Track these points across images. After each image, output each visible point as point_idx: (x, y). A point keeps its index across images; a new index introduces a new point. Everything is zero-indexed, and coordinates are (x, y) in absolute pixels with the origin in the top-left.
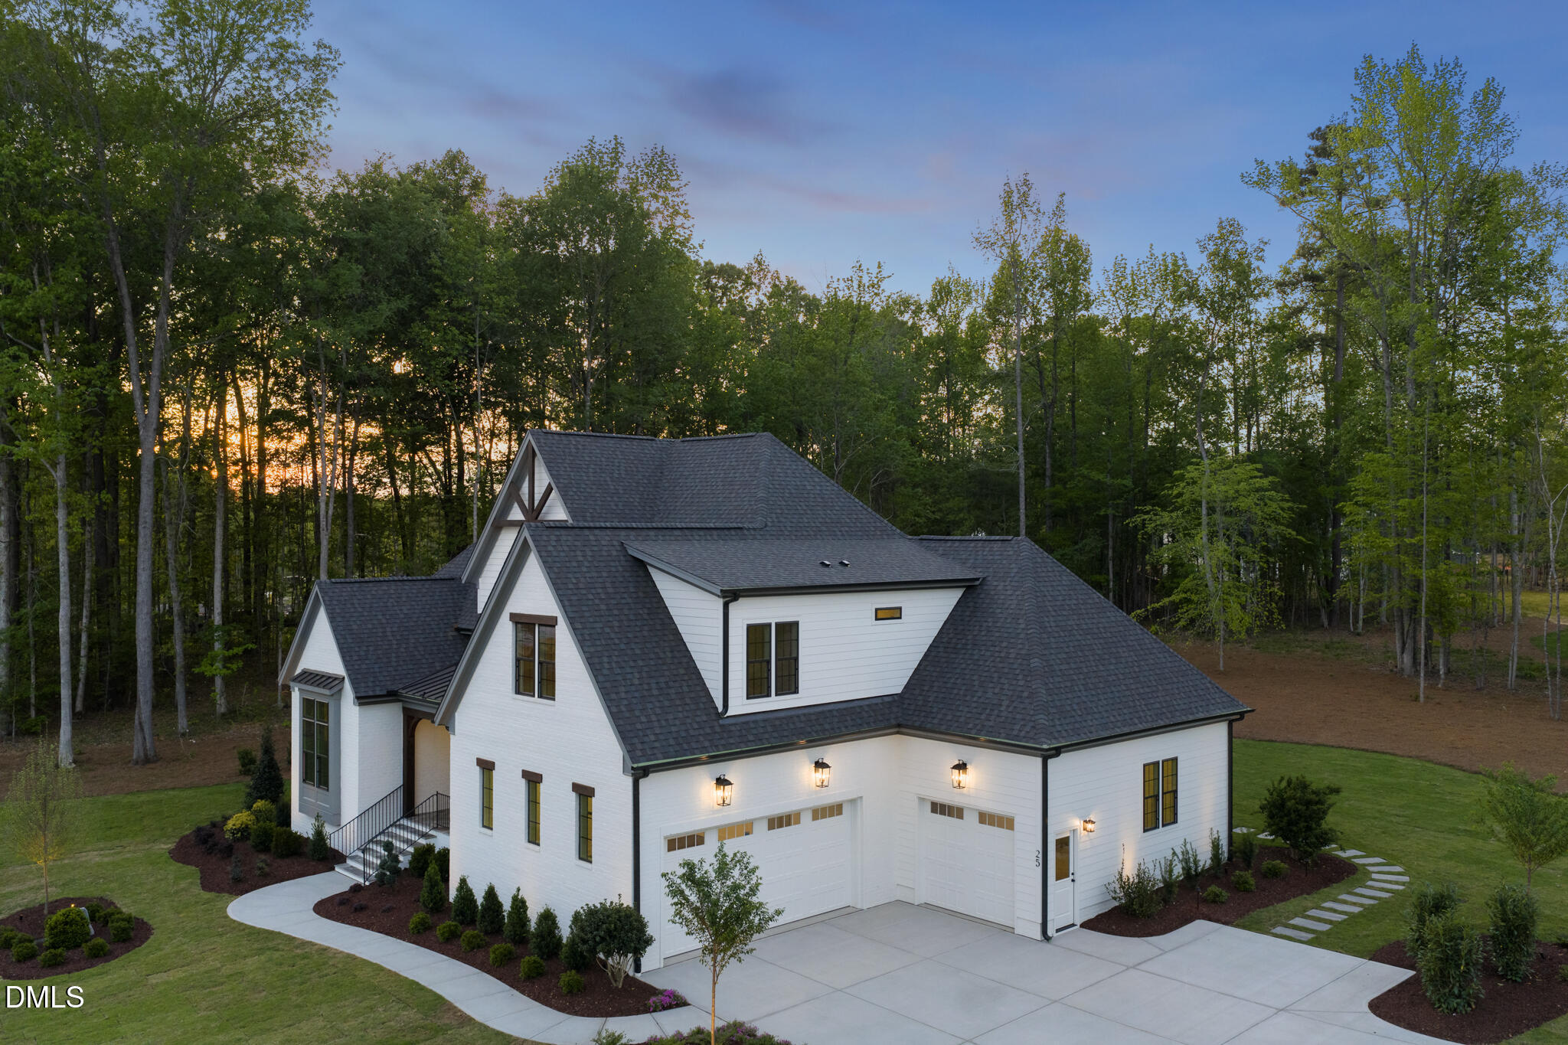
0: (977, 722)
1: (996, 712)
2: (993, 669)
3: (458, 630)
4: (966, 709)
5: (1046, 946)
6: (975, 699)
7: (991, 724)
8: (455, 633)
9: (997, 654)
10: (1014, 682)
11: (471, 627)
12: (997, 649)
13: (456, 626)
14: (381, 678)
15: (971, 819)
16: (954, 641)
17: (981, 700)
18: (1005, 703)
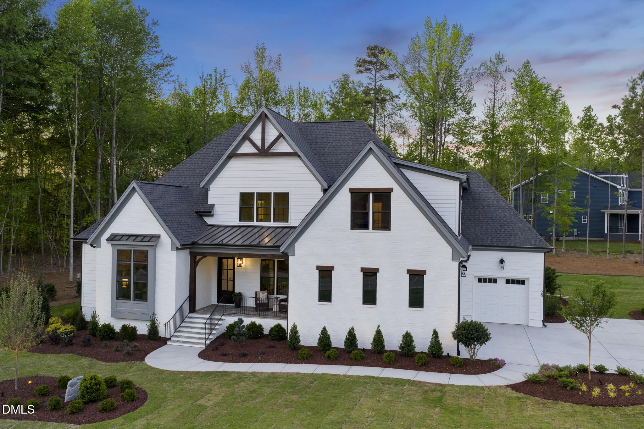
0: (511, 241)
1: (517, 237)
2: (502, 221)
3: (196, 212)
4: (501, 237)
5: (545, 328)
6: (502, 232)
7: (519, 241)
8: (195, 214)
9: (499, 215)
10: (517, 225)
11: (210, 211)
12: (498, 213)
13: (195, 211)
14: (184, 235)
15: (501, 283)
16: (472, 211)
17: (506, 232)
18: (519, 233)
